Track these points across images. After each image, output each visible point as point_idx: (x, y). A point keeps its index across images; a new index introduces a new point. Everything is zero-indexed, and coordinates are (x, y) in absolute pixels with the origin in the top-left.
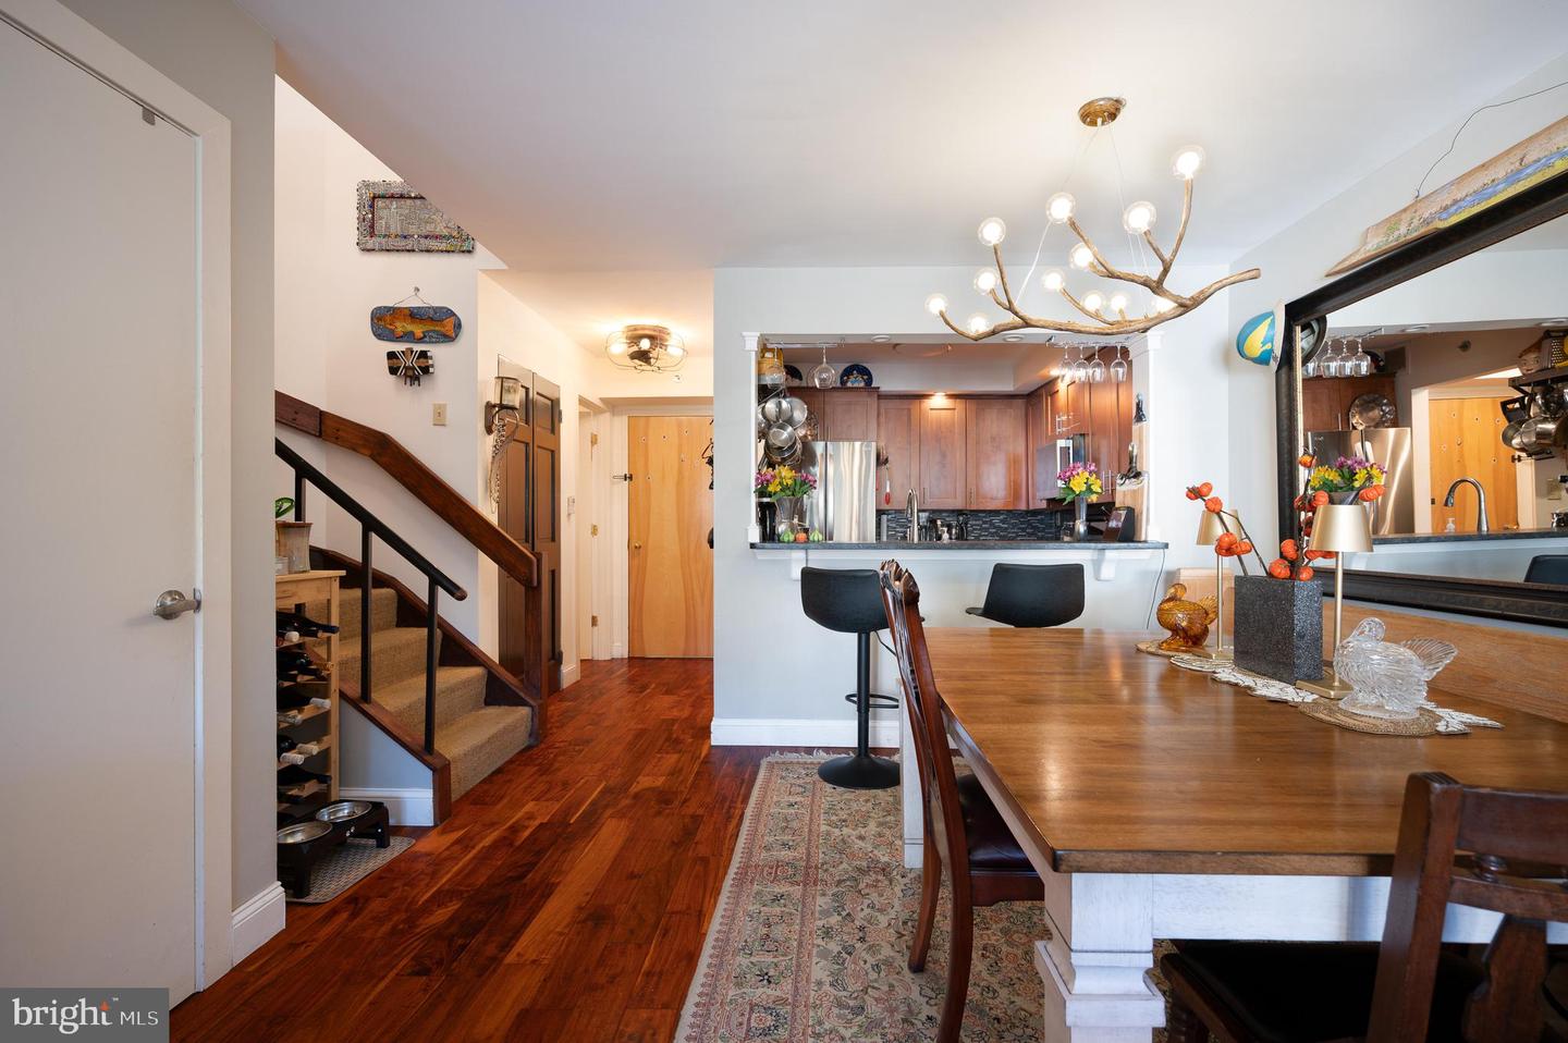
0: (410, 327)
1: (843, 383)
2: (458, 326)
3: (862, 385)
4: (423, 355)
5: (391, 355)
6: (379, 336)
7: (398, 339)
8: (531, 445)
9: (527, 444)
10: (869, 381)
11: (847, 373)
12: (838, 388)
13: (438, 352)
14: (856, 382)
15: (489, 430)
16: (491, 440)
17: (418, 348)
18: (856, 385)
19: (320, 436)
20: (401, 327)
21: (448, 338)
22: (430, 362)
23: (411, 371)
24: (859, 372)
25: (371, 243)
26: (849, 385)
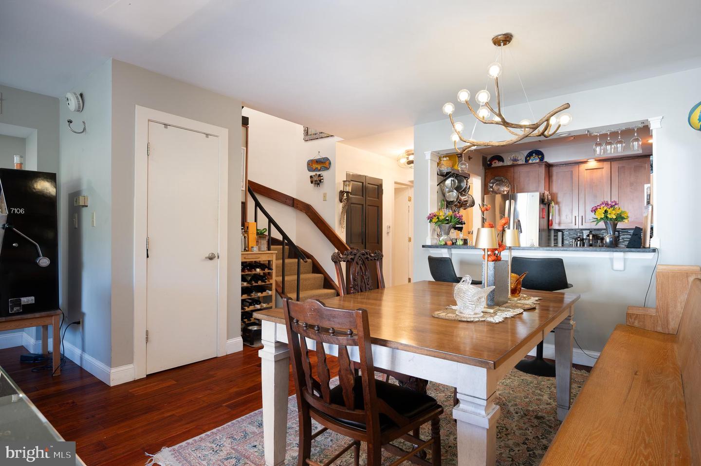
0: (317, 166)
1: (527, 161)
2: (330, 163)
3: (538, 161)
4: (319, 176)
5: (311, 177)
6: (309, 170)
7: (314, 170)
8: (364, 205)
9: (362, 205)
10: (542, 159)
11: (530, 155)
12: (523, 164)
13: (324, 174)
14: (535, 160)
15: (341, 201)
16: (341, 205)
17: (318, 173)
18: (534, 161)
19: (293, 207)
20: (315, 166)
21: (327, 169)
22: (322, 178)
23: (317, 181)
24: (536, 154)
25: (307, 138)
26: (530, 162)
